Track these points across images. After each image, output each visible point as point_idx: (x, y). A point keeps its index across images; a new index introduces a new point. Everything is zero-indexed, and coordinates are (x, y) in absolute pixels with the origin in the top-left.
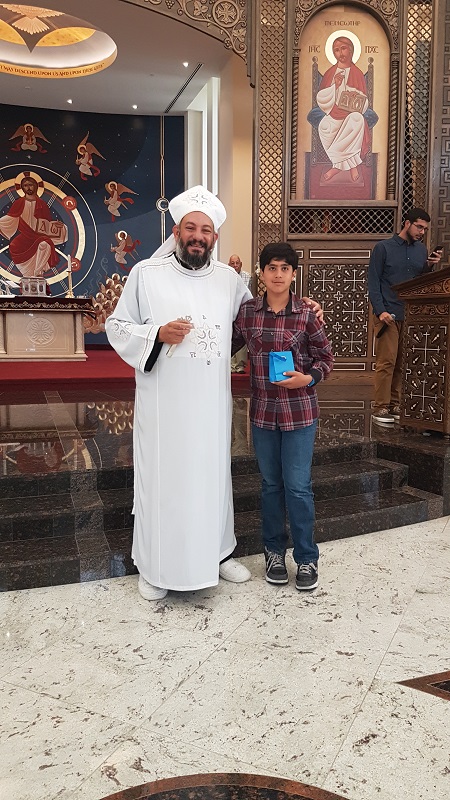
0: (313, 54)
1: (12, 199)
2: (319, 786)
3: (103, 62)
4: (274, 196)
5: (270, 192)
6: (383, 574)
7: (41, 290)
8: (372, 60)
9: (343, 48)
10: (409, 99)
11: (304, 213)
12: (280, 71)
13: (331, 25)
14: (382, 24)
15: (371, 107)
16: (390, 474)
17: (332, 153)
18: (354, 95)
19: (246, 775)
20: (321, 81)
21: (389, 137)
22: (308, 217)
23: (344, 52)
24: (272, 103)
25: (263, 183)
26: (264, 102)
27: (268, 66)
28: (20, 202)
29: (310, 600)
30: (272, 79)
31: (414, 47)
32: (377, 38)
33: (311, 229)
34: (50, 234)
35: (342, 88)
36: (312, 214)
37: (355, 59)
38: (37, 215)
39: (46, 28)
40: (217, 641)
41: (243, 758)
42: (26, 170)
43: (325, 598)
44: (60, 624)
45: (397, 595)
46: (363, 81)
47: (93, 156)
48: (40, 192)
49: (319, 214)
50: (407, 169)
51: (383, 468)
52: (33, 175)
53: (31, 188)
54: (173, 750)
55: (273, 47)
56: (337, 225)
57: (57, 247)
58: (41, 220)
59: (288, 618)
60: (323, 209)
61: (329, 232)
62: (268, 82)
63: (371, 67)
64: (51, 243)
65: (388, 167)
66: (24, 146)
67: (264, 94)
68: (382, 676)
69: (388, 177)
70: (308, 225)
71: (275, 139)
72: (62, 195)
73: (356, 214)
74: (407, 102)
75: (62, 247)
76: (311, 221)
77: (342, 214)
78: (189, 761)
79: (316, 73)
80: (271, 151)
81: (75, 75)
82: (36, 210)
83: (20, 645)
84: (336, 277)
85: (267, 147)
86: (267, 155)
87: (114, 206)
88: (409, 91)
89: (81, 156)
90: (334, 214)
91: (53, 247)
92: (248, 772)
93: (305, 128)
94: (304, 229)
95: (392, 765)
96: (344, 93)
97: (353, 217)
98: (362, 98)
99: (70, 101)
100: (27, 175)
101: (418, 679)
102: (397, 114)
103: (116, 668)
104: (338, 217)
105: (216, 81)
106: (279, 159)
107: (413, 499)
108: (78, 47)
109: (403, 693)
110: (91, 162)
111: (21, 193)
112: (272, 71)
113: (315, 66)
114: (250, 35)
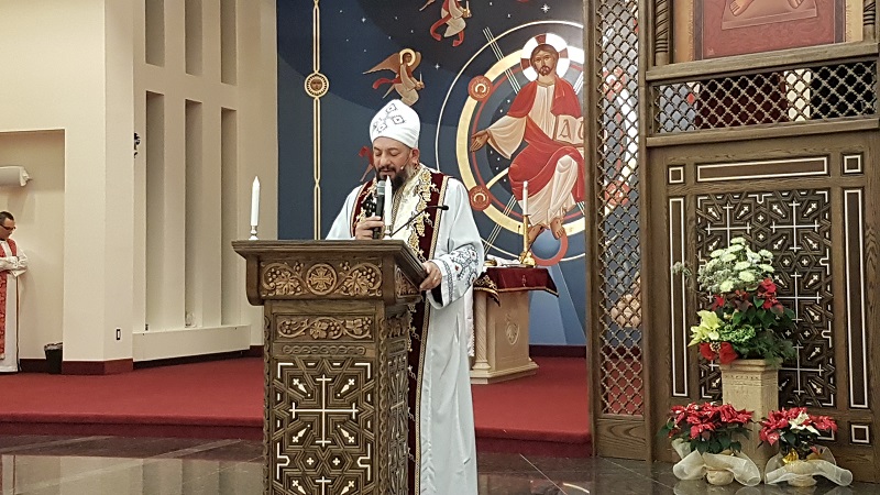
28: (529, 91)
38: (556, 111)
42: (539, 32)
48: (562, 70)
52: (553, 40)
53: (548, 62)
64: (578, 157)
82: (555, 101)
100: (541, 39)
111: (530, 74)
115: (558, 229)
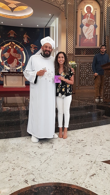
0: (81, 11)
1: (8, 49)
2: (80, 186)
3: (30, 15)
4: (71, 46)
5: (71, 45)
6: (98, 136)
7: (15, 70)
8: (96, 12)
9: (89, 9)
10: (105, 21)
11: (79, 50)
12: (73, 15)
13: (86, 3)
14: (99, 3)
15: (96, 23)
16: (100, 112)
17: (86, 35)
18: (91, 20)
19: (61, 183)
20: (83, 17)
21: (100, 31)
22: (80, 51)
23: (89, 10)
24: (71, 23)
25: (69, 42)
26: (69, 23)
27: (70, 14)
29: (79, 142)
30: (71, 17)
31: (107, 8)
32: (97, 6)
33: (81, 54)
34: (17, 57)
35: (88, 19)
36: (81, 50)
37: (92, 12)
39: (16, 6)
40: (55, 151)
41: (61, 179)
43: (83, 141)
44: (16, 146)
45: (101, 141)
46: (94, 17)
47: (27, 38)
49: (83, 50)
50: (105, 39)
51: (98, 111)
54: (43, 177)
55: (71, 9)
56: (87, 53)
57: (19, 60)
58: (15, 54)
59: (73, 146)
60: (84, 49)
61: (85, 54)
62: (70, 18)
63: (96, 14)
64: (17, 59)
65: (100, 38)
66: (11, 36)
67: (69, 21)
68: (97, 160)
69: (100, 41)
70: (80, 53)
71: (72, 32)
72: (20, 48)
73: (92, 50)
74: (105, 22)
76: (81, 52)
77: (88, 50)
78: (47, 179)
79: (82, 15)
80: (71, 35)
81: (23, 18)
83: (6, 151)
84: (87, 66)
85: (70, 34)
86: (70, 36)
87: (32, 50)
88: (105, 19)
89: (24, 38)
90: (86, 50)
91: (18, 60)
92: (62, 182)
93: (79, 29)
94: (79, 54)
95: (99, 181)
96: (89, 20)
97: (91, 51)
98: (93, 21)
99: (22, 25)
101: (107, 161)
102: (102, 25)
103: (29, 157)
104: (87, 51)
105: (57, 19)
106: (73, 37)
107: (106, 118)
108: (24, 11)
109: (103, 164)
110: (27, 39)
112: (71, 15)
113: (82, 14)
114: (65, 6)
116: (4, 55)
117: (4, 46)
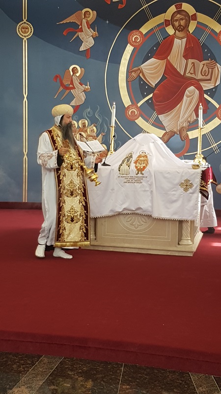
1: (160, 38)
34: (200, 77)
38: (186, 56)
42: (178, 2)
48: (192, 28)
53: (182, 23)
57: (206, 92)
58: (190, 61)
64: (199, 88)
72: (218, 28)
75: (212, 93)
82: (186, 49)
91: (202, 92)
100: (179, 7)
111: (170, 31)
115: (184, 134)
116: (141, 72)
117: (144, 30)
